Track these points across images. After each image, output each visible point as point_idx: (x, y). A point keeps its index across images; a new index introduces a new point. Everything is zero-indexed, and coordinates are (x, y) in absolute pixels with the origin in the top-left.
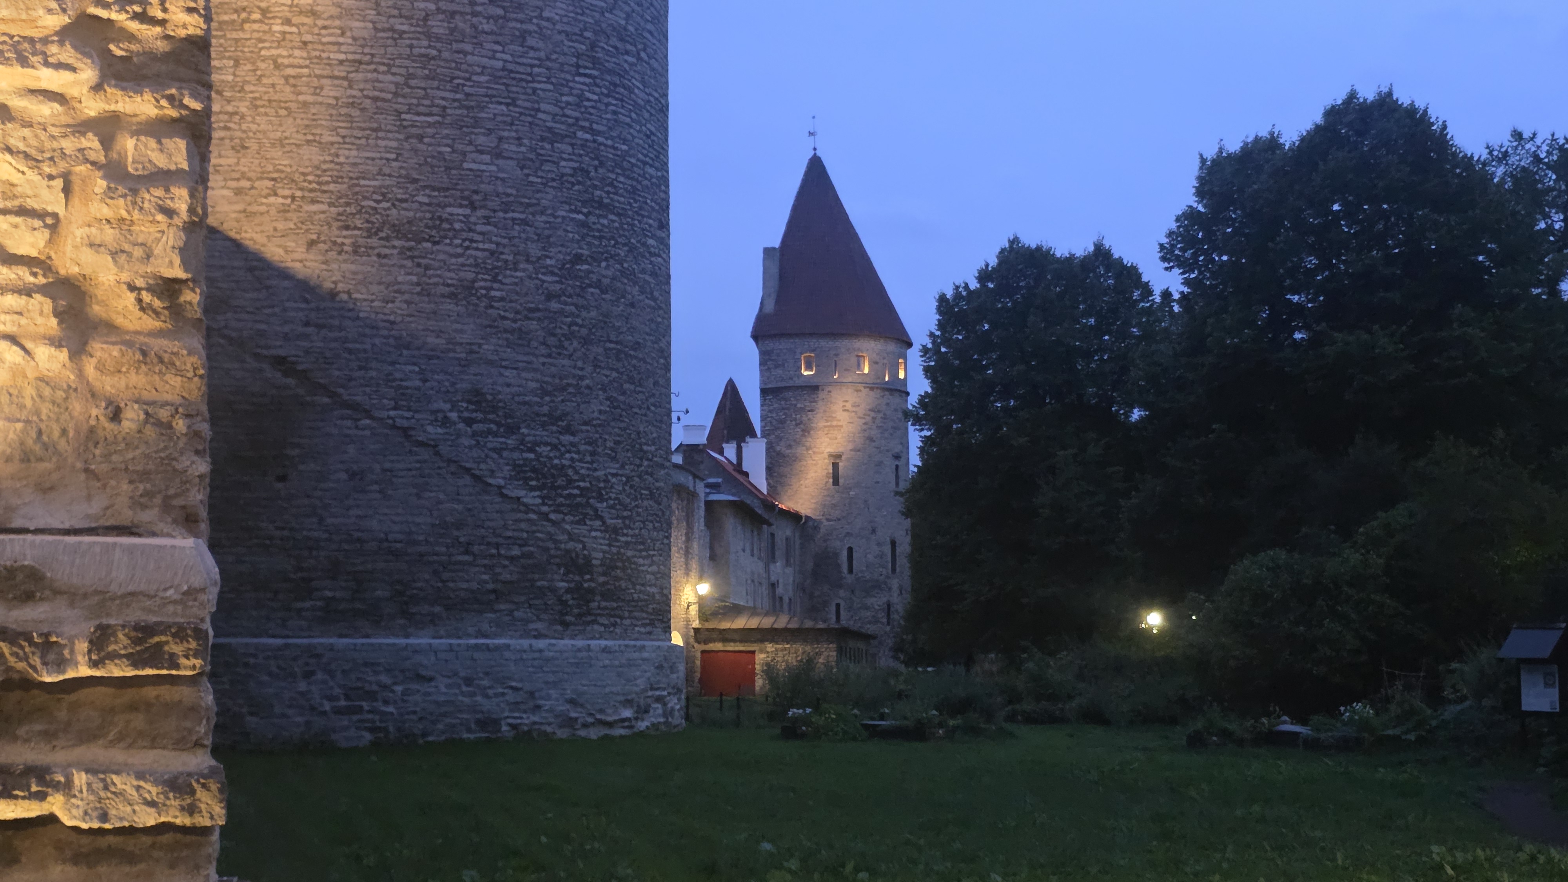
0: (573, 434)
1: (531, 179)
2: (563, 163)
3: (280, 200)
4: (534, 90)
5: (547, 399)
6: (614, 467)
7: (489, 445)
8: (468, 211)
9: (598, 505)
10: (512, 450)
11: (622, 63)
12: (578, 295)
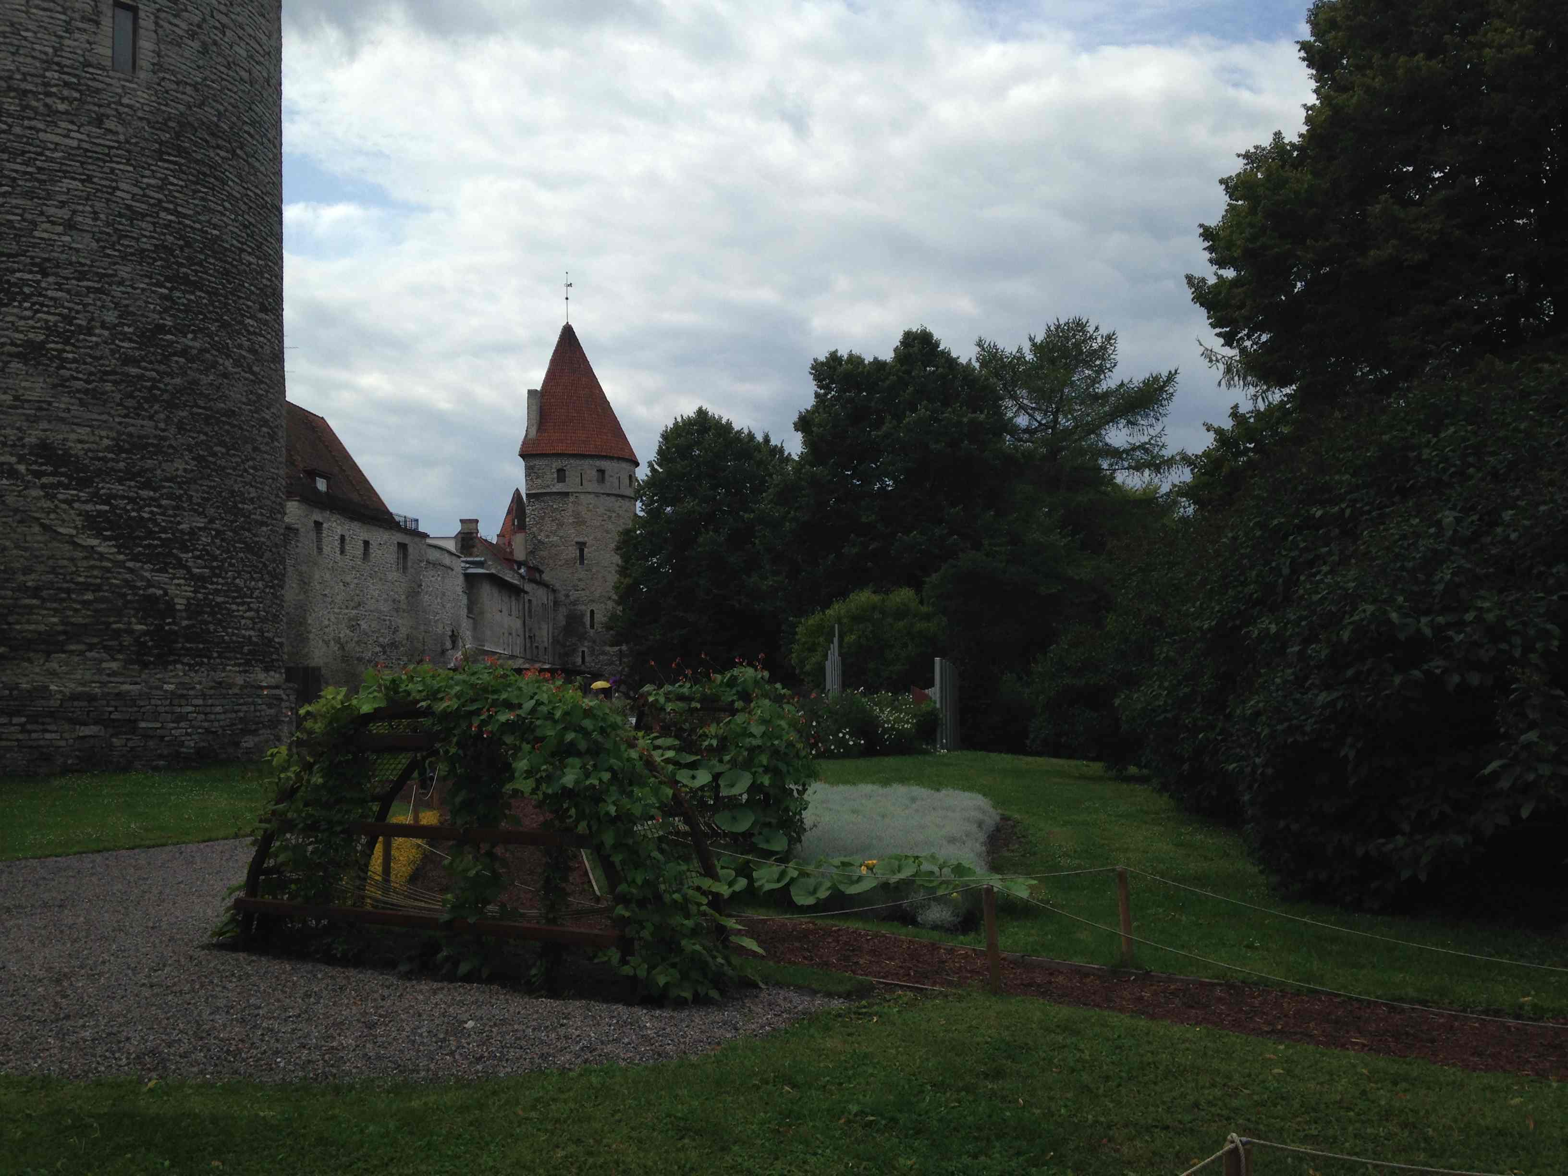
0: (155, 490)
1: (108, 251)
2: (144, 240)
4: (112, 170)
5: (124, 455)
6: (200, 522)
7: (60, 496)
8: (39, 277)
9: (182, 555)
10: (86, 502)
11: (212, 155)
12: (160, 362)
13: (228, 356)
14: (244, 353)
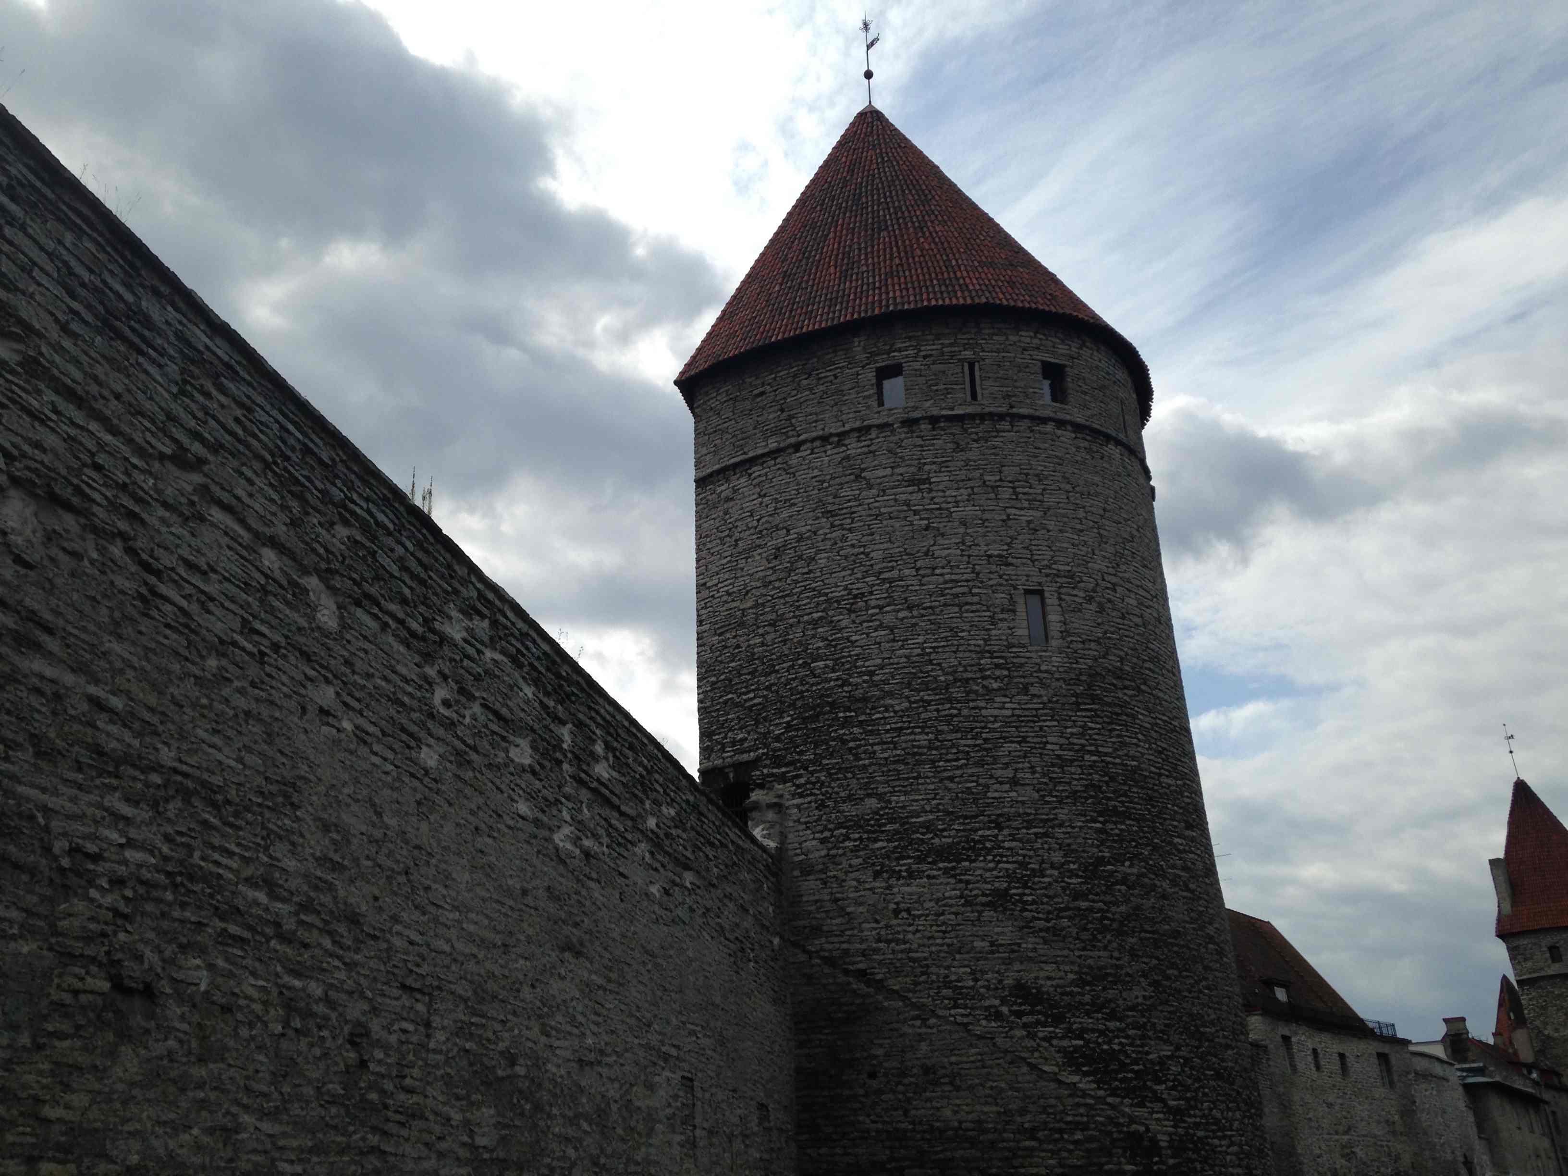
0: (1120, 1020)
1: (1047, 799)
2: (1075, 783)
3: (852, 844)
4: (1041, 728)
5: (1088, 988)
7: (1041, 1035)
8: (996, 831)
10: (1061, 1038)
11: (1121, 695)
12: (1105, 893)
13: (1164, 877)
14: (1177, 872)
